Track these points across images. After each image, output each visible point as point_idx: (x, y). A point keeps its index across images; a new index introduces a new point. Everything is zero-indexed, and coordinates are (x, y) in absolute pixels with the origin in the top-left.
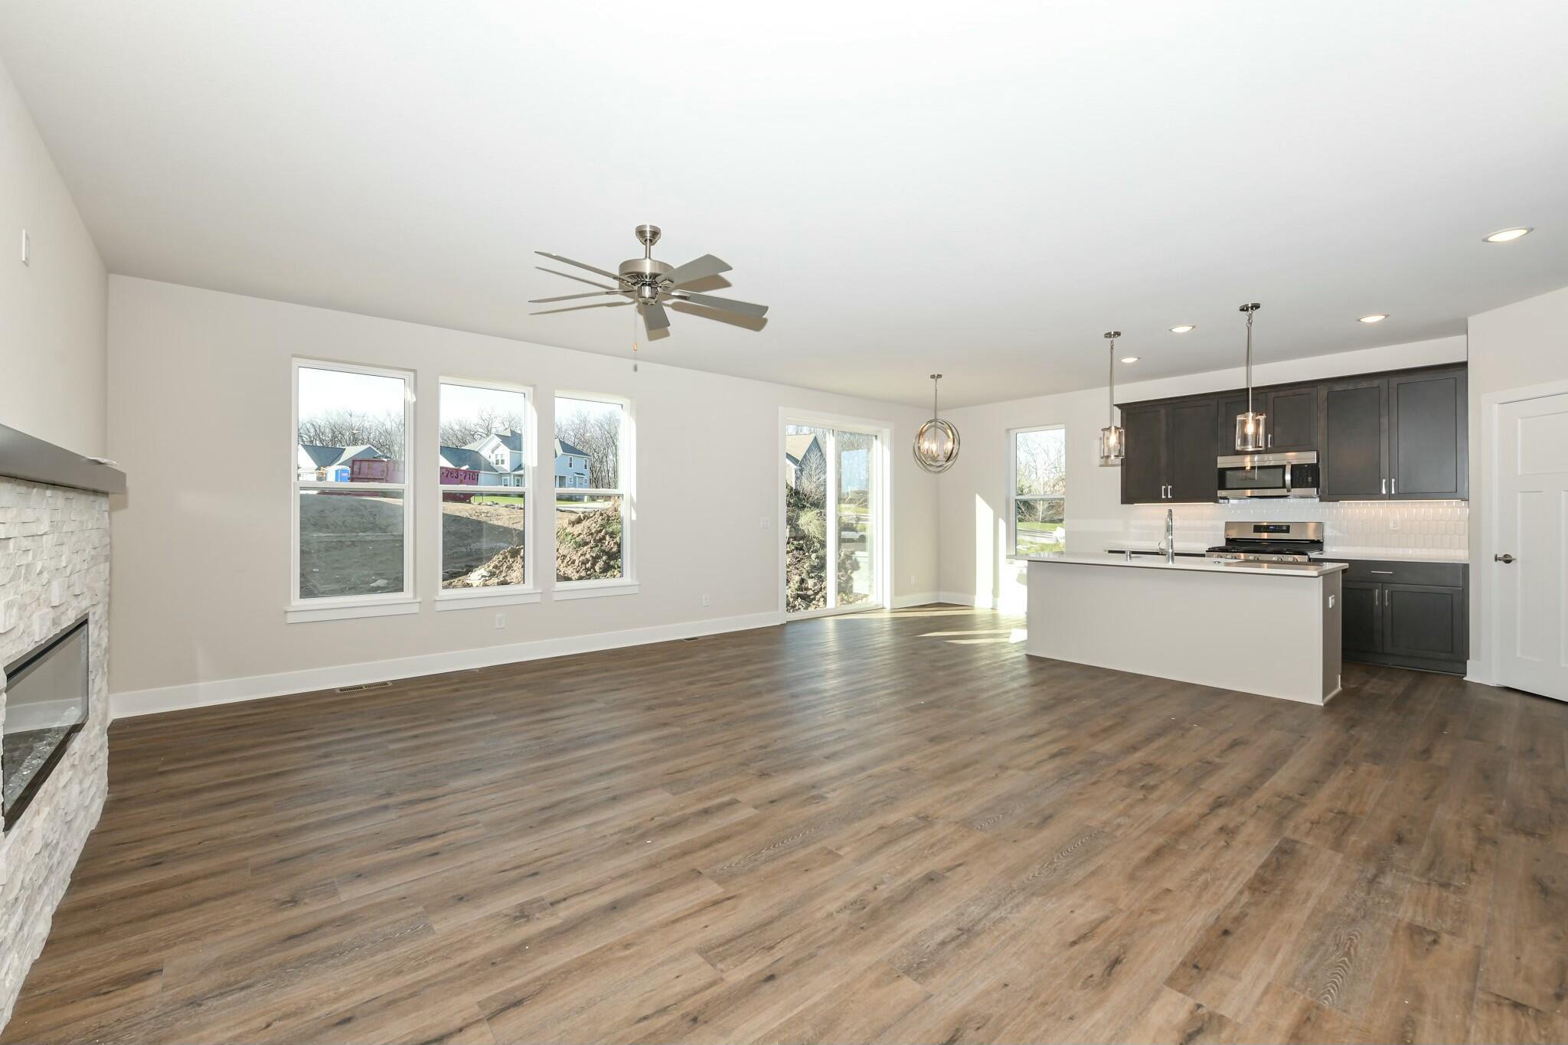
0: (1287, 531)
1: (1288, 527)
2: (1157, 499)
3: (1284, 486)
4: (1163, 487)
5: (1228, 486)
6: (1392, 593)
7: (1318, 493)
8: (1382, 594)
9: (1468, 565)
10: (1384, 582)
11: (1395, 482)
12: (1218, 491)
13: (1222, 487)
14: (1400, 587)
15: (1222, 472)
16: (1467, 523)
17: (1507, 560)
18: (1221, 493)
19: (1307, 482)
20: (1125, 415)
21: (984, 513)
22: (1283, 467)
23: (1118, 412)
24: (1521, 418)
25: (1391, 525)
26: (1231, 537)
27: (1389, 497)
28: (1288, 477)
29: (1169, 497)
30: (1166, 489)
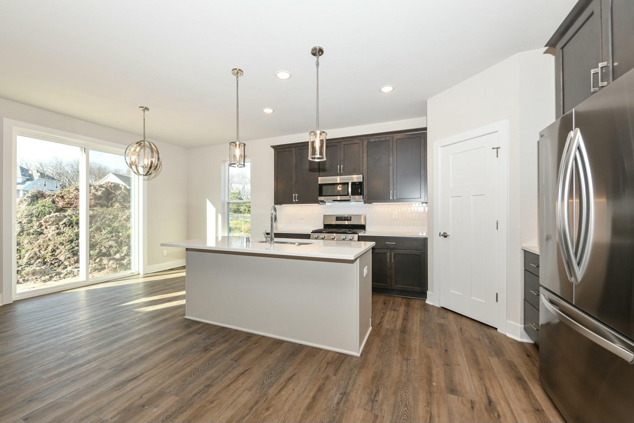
0: (350, 220)
1: (351, 217)
2: (291, 202)
3: (348, 195)
4: (294, 195)
5: (323, 195)
6: (395, 255)
7: (363, 199)
8: (391, 255)
9: (427, 238)
10: (391, 249)
11: (396, 193)
12: (319, 197)
13: (321, 195)
14: (398, 251)
15: (321, 186)
16: (427, 215)
17: (445, 236)
18: (321, 198)
19: (358, 192)
20: (276, 152)
21: (211, 210)
22: (347, 184)
23: (273, 150)
24: (452, 154)
25: (394, 216)
26: (326, 224)
27: (394, 201)
28: (350, 190)
29: (297, 201)
30: (295, 196)
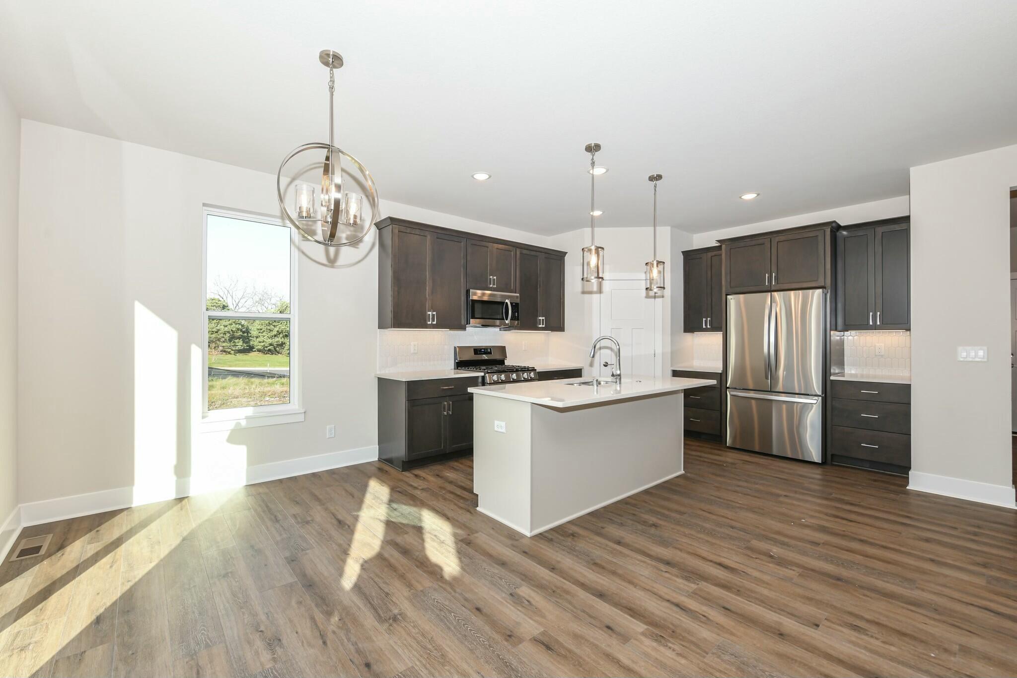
0: (490, 353)
1: (491, 350)
4: (428, 313)
5: (476, 316)
11: (545, 320)
12: (471, 320)
13: (473, 316)
15: (473, 302)
18: (473, 322)
19: (516, 316)
20: (396, 231)
26: (461, 360)
29: (433, 323)
30: (433, 320)
